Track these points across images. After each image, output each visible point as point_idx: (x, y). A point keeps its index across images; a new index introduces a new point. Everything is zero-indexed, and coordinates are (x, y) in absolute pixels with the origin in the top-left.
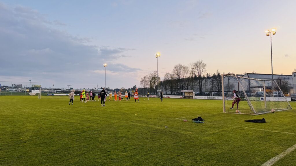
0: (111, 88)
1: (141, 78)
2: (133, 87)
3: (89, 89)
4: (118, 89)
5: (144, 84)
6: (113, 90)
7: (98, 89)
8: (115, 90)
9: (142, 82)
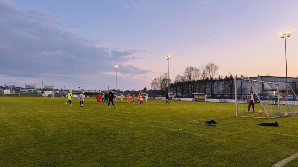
0: (121, 90)
1: (152, 80)
2: (143, 89)
3: (100, 90)
4: (128, 91)
5: (155, 86)
6: (124, 91)
7: (109, 90)
8: (125, 92)
9: (152, 84)
